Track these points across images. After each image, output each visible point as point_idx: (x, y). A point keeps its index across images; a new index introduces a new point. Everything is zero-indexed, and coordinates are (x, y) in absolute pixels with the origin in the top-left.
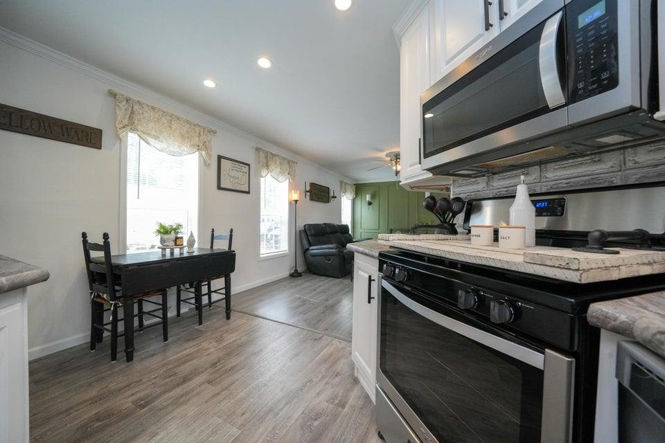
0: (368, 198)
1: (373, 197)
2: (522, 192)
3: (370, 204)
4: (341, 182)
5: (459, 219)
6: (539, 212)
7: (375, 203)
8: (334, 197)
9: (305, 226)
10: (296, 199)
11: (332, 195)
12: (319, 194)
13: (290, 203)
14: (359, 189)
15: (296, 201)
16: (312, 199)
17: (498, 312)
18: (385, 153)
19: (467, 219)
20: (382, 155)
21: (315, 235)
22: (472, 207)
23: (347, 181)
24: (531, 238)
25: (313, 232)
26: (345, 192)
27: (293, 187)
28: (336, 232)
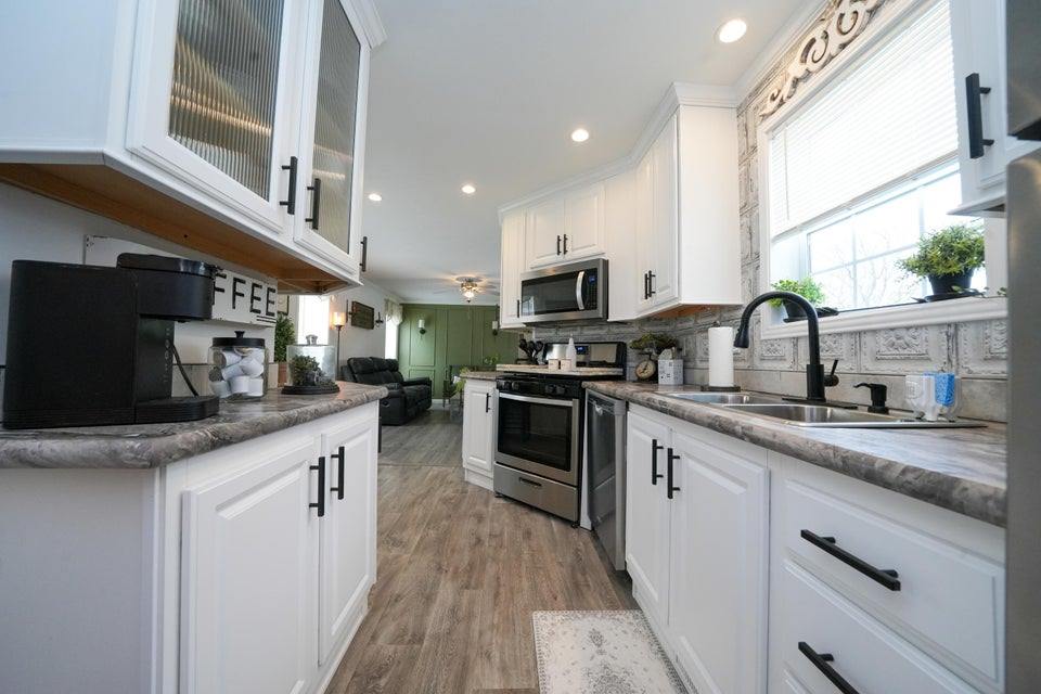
0: (421, 324)
1: (427, 323)
2: (571, 341)
3: (423, 332)
4: (387, 301)
5: (540, 354)
6: (579, 352)
7: (431, 331)
8: (380, 321)
9: (349, 360)
10: (339, 324)
11: (376, 318)
12: (362, 317)
13: (331, 329)
14: (408, 311)
15: (340, 327)
16: (353, 324)
17: (559, 390)
18: (456, 277)
19: (544, 356)
20: (453, 278)
21: (363, 373)
22: (547, 348)
23: (394, 301)
24: (574, 363)
25: (360, 368)
26: (391, 314)
27: (334, 308)
28: (385, 370)
